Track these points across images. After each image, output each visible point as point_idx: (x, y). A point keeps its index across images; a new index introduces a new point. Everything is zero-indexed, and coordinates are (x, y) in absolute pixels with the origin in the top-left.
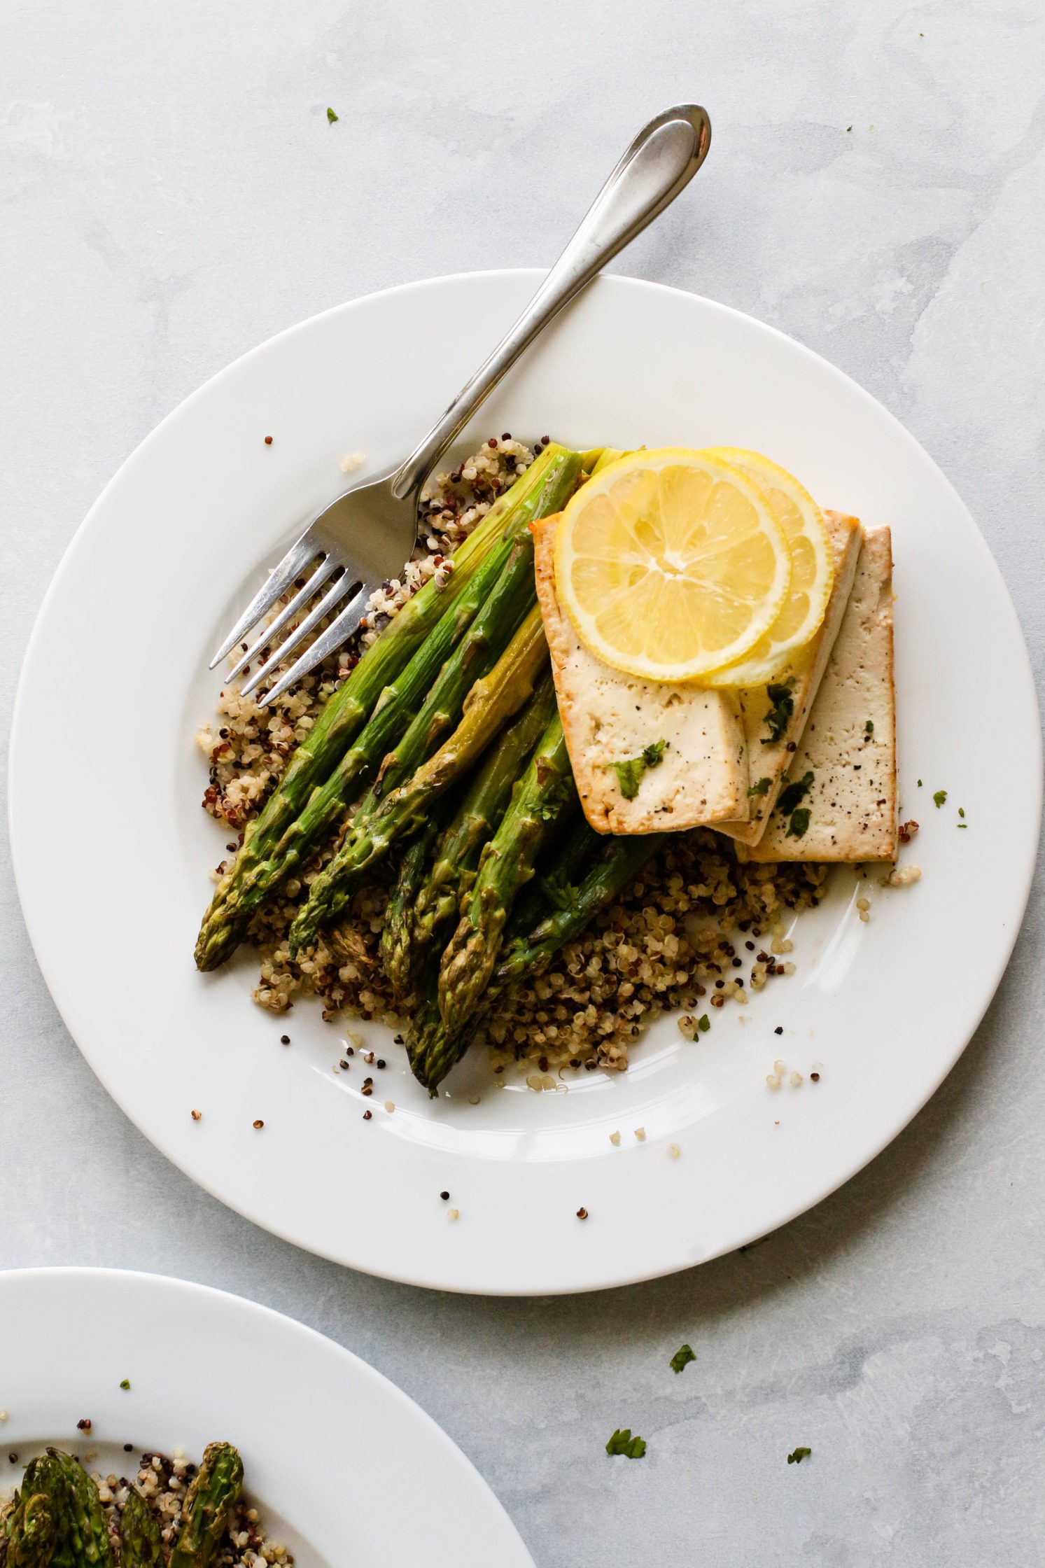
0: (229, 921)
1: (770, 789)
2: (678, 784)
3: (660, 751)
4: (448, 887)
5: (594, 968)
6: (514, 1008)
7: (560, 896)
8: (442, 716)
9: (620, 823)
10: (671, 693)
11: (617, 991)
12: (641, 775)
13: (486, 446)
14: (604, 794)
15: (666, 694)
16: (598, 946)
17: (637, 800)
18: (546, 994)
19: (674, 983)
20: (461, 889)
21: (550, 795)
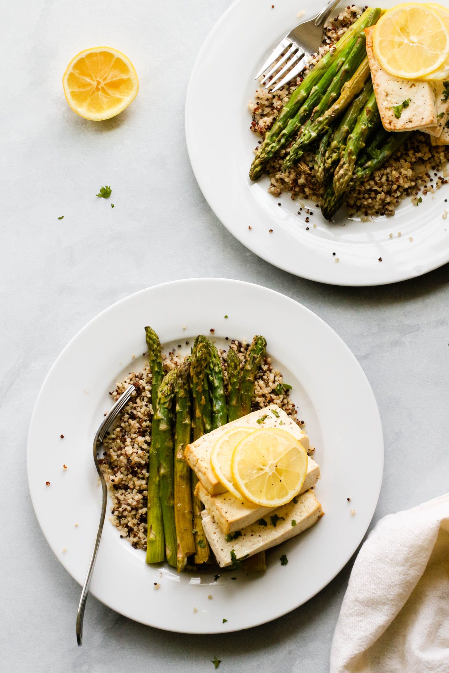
0: (261, 163)
1: (444, 116)
2: (414, 113)
3: (408, 102)
4: (336, 150)
5: (384, 178)
6: (357, 192)
7: (374, 154)
8: (334, 94)
9: (395, 126)
10: (412, 83)
11: (391, 188)
12: (402, 110)
13: (346, 9)
14: (389, 117)
15: (410, 84)
16: (385, 172)
17: (400, 119)
18: (368, 187)
19: (410, 186)
20: (340, 151)
21: (370, 120)
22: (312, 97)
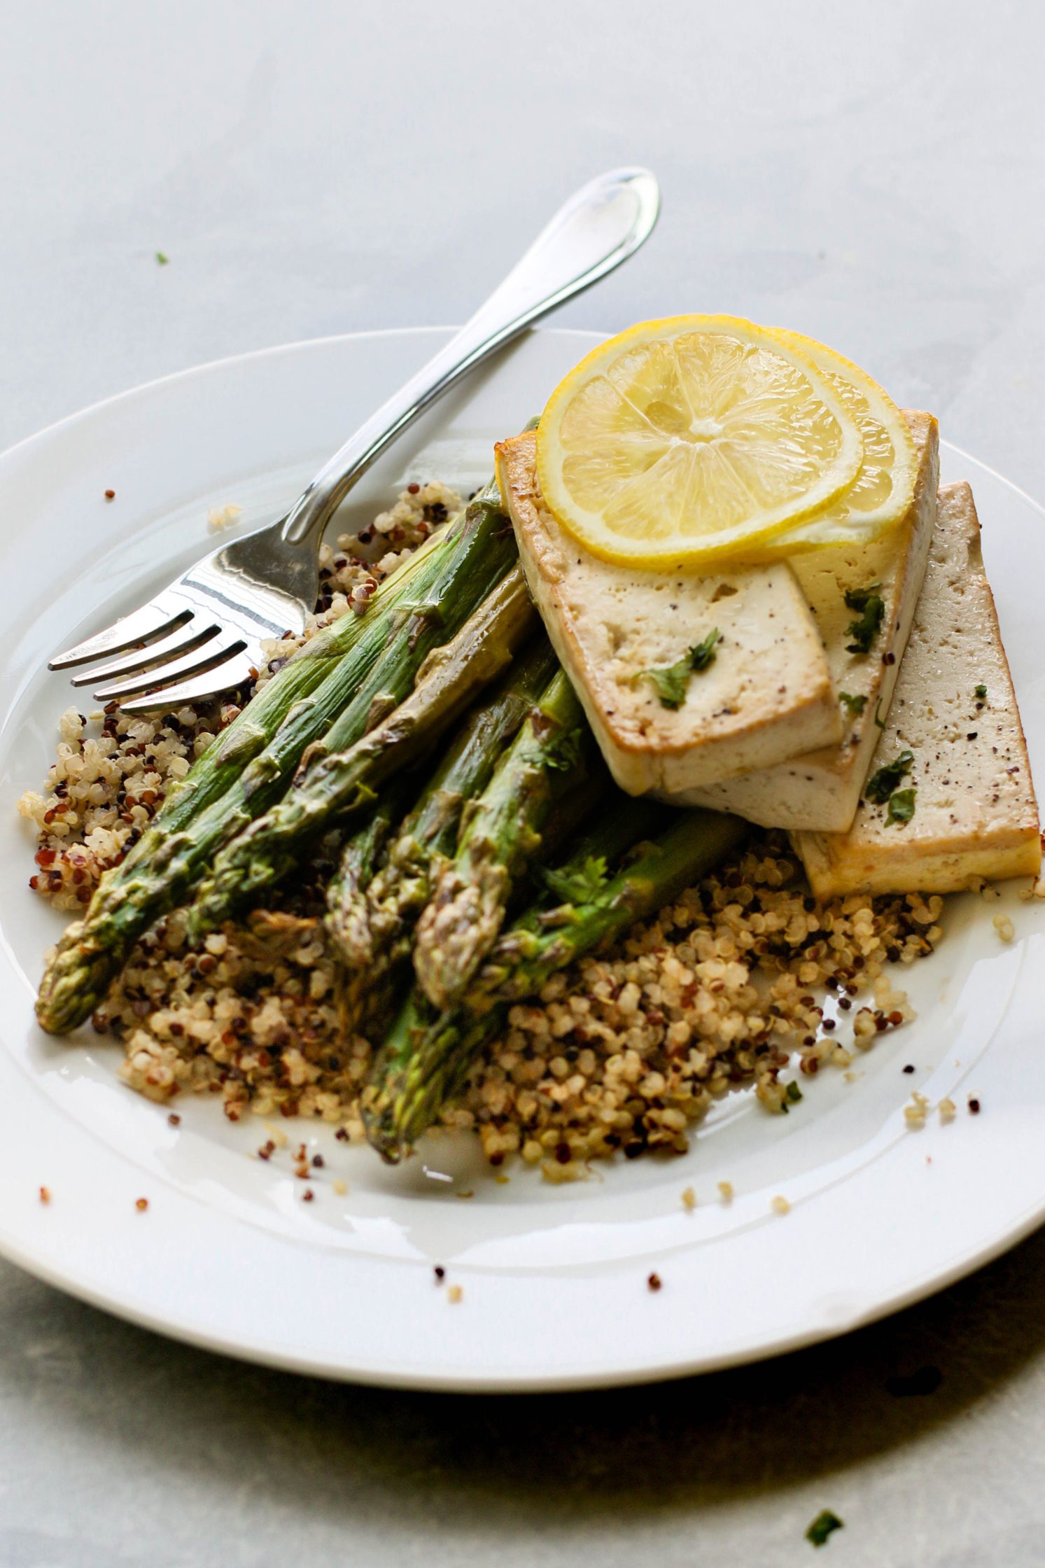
1: (866, 708)
2: (745, 677)
3: (711, 646)
4: (415, 867)
5: (630, 996)
6: (518, 1042)
7: (577, 885)
8: (385, 696)
9: (664, 738)
10: (718, 585)
11: (665, 1037)
12: (687, 681)
13: (405, 494)
14: (637, 710)
15: (712, 587)
16: (632, 970)
17: (684, 711)
18: (565, 1024)
19: (744, 1034)
20: (434, 872)
21: (553, 749)
22: (291, 729)
